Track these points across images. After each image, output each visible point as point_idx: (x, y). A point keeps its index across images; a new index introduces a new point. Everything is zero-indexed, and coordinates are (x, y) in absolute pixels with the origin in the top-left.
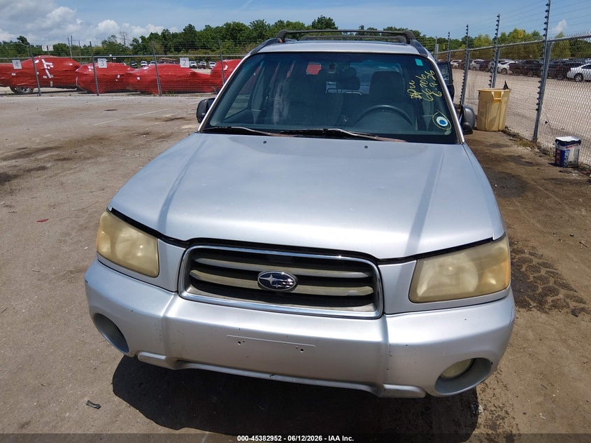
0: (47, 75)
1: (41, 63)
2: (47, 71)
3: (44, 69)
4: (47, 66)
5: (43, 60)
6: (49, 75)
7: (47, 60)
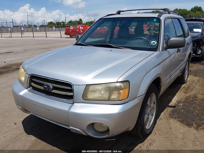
0: (81, 32)
1: (79, 27)
2: (81, 30)
3: (80, 29)
4: (81, 28)
5: (80, 26)
6: (81, 31)
7: (81, 26)
